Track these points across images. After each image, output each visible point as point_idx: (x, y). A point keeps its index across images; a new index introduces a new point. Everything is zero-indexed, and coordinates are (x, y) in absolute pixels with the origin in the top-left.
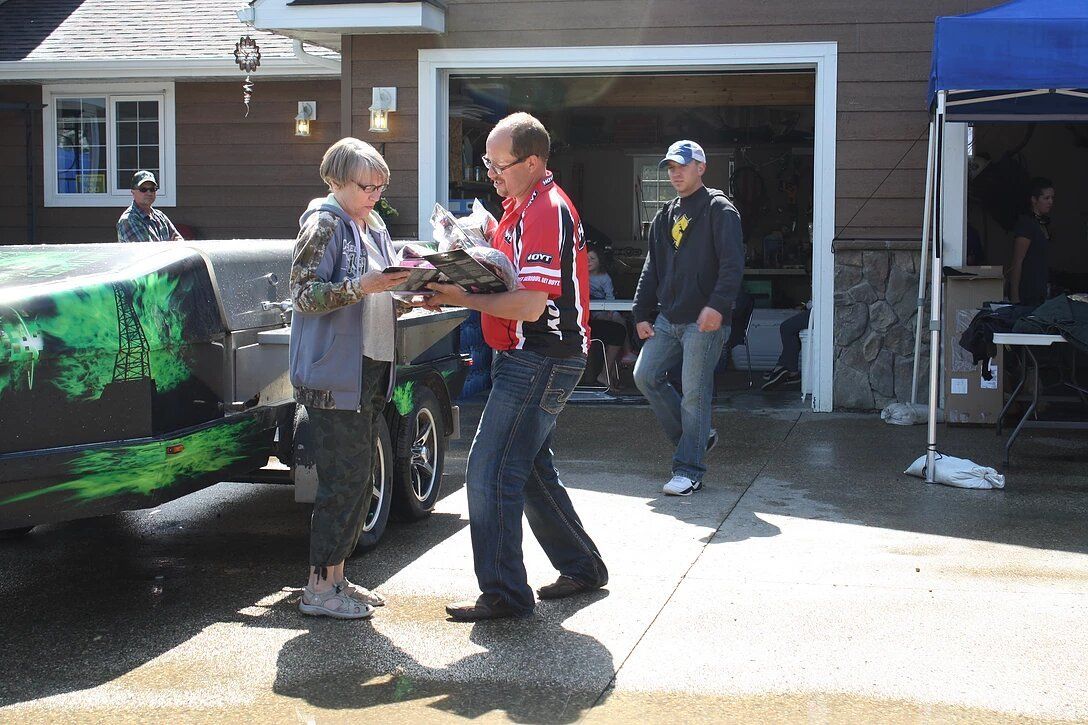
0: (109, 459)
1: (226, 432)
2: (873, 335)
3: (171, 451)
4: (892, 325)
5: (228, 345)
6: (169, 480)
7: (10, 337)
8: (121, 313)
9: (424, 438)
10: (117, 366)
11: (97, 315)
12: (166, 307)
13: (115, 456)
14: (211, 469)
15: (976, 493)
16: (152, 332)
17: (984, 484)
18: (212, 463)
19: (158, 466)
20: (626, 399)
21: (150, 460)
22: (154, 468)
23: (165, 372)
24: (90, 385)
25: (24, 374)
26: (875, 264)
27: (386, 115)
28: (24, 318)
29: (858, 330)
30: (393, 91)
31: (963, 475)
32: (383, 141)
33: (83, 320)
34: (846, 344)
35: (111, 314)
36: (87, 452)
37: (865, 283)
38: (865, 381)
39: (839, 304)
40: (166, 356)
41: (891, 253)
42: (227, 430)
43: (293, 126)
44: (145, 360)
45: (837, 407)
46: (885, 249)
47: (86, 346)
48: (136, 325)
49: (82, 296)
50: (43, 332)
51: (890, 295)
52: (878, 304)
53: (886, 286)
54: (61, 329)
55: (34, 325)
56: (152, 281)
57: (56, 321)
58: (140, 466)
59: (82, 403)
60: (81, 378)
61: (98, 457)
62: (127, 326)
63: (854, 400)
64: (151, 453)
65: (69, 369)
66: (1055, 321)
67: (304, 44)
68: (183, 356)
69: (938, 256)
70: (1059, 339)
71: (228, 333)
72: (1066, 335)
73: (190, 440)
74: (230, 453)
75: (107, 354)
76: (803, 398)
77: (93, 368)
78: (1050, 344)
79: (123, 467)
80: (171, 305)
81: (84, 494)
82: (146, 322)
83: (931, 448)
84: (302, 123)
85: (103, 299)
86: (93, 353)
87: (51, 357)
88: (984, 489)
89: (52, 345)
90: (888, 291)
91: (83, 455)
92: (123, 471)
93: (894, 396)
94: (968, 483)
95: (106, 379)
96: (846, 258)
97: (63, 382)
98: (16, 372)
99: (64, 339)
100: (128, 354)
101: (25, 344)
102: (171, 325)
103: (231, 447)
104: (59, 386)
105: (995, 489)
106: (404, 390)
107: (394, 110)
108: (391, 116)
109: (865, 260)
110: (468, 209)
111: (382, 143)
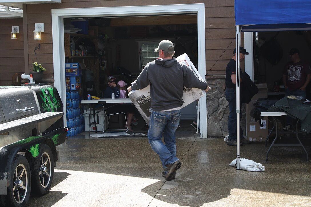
2: (221, 109)
9: (46, 163)
15: (254, 173)
17: (258, 170)
20: (133, 135)
26: (220, 84)
27: (40, 33)
29: (215, 108)
30: (42, 25)
31: (250, 166)
32: (39, 43)
34: (211, 113)
37: (217, 91)
38: (218, 127)
39: (208, 99)
43: (10, 35)
45: (209, 136)
52: (222, 98)
63: (215, 134)
66: (282, 107)
67: (9, 8)
69: (238, 86)
70: (284, 114)
72: (286, 112)
76: (197, 133)
78: (281, 116)
83: (238, 156)
84: (14, 34)
88: (257, 172)
94: (252, 169)
96: (210, 82)
105: (261, 171)
106: (35, 147)
107: (43, 32)
108: (42, 34)
109: (217, 82)
110: (73, 67)
111: (39, 45)
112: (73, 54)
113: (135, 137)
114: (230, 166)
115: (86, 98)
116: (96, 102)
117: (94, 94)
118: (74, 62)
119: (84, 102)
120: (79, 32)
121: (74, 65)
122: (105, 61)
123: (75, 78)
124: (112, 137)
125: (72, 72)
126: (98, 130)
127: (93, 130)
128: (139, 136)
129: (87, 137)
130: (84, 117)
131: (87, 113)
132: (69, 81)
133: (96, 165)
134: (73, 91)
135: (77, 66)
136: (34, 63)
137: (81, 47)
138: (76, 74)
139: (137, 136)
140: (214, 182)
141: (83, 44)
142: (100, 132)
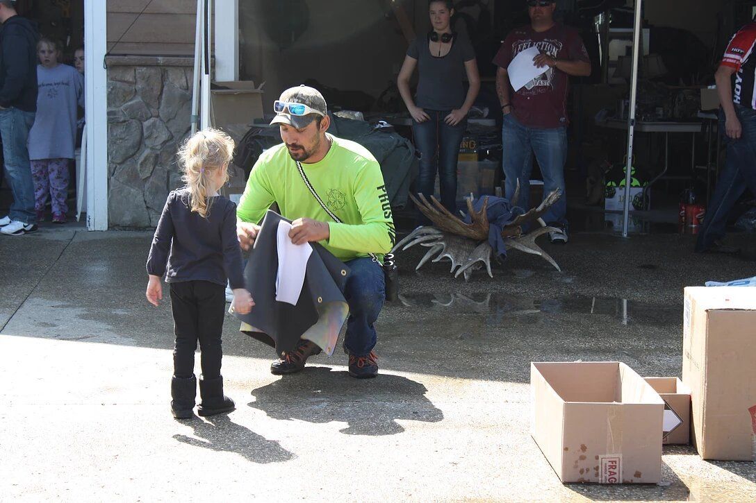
2: (147, 152)
4: (165, 142)
26: (147, 79)
29: (133, 147)
34: (120, 161)
37: (138, 99)
38: (140, 198)
39: (113, 121)
41: (164, 70)
45: (112, 226)
46: (158, 65)
51: (164, 110)
52: (152, 120)
53: (159, 103)
63: (129, 218)
69: (207, 72)
76: (78, 216)
90: (161, 108)
96: (119, 74)
109: (138, 76)
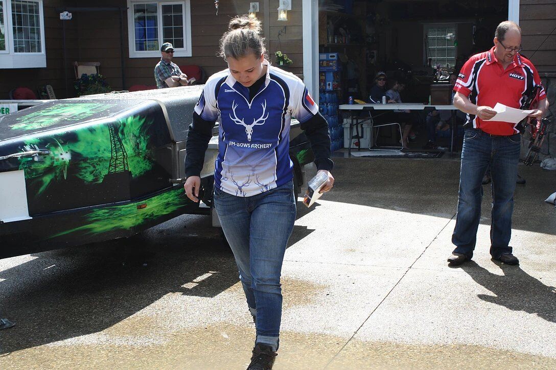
0: (107, 213)
1: (173, 194)
3: (140, 207)
5: (175, 149)
6: (140, 221)
7: (54, 153)
8: (112, 138)
10: (110, 166)
11: (100, 140)
12: (137, 133)
13: (110, 211)
14: (165, 213)
16: (129, 147)
18: (165, 210)
19: (133, 215)
20: (410, 154)
21: (128, 213)
22: (132, 216)
23: (136, 167)
24: (96, 176)
25: (62, 172)
27: (286, 12)
28: (62, 144)
33: (92, 143)
35: (107, 139)
36: (95, 210)
40: (137, 159)
41: (548, 79)
42: (173, 193)
44: (125, 162)
46: (545, 77)
47: (93, 156)
48: (120, 144)
49: (91, 130)
50: (71, 150)
54: (80, 148)
55: (66, 147)
56: (130, 120)
57: (77, 144)
58: (123, 215)
59: (93, 185)
60: (91, 173)
61: (101, 212)
62: (115, 145)
64: (129, 209)
65: (85, 168)
68: (147, 158)
71: (174, 143)
73: (151, 200)
74: (176, 205)
75: (105, 160)
77: (98, 167)
79: (115, 216)
80: (140, 133)
81: (95, 230)
82: (126, 142)
84: (252, 14)
85: (103, 132)
86: (97, 159)
87: (76, 162)
89: (76, 156)
91: (93, 211)
92: (115, 219)
93: (549, 154)
95: (105, 172)
97: (83, 175)
98: (58, 171)
99: (82, 153)
100: (117, 159)
101: (62, 157)
102: (140, 142)
103: (176, 202)
104: (81, 177)
107: (290, 9)
108: (289, 13)
110: (330, 58)
111: (285, 26)
112: (330, 41)
113: (413, 157)
114: (547, 202)
115: (347, 103)
116: (360, 107)
117: (359, 96)
118: (332, 52)
119: (343, 107)
120: (340, 10)
121: (331, 56)
122: (375, 52)
123: (332, 74)
124: (380, 157)
125: (328, 65)
126: (362, 146)
127: (355, 147)
128: (419, 157)
129: (346, 156)
130: (343, 128)
131: (347, 122)
132: (324, 77)
133: (356, 193)
134: (329, 92)
135: (335, 58)
136: (277, 53)
137: (341, 30)
138: (334, 68)
139: (415, 157)
140: (521, 223)
141: (345, 26)
142: (364, 149)
